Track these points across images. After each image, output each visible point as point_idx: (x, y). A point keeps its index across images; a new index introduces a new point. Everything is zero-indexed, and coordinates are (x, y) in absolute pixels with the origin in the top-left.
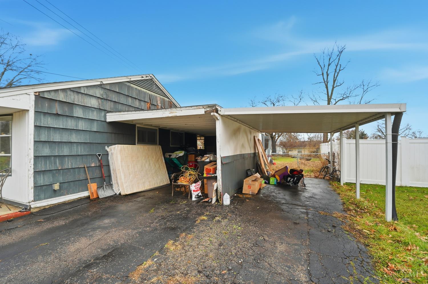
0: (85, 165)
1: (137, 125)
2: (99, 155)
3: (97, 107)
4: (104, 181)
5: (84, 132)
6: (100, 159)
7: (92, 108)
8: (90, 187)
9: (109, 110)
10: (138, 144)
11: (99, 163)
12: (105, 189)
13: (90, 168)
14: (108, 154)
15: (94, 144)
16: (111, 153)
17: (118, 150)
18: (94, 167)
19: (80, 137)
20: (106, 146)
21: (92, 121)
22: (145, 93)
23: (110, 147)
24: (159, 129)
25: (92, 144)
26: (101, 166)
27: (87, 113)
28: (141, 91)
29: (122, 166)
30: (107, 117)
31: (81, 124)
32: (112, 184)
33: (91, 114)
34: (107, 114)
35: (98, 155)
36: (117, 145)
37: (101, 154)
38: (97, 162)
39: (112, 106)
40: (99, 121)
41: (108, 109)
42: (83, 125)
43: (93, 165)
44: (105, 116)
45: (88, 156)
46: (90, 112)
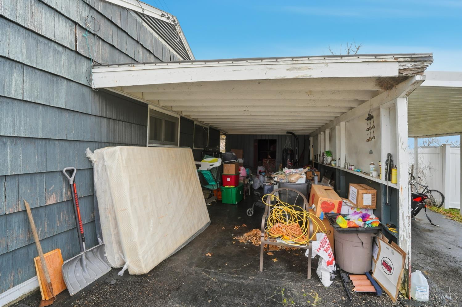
0: (26, 204)
1: (150, 107)
2: (71, 172)
3: (70, 44)
4: (81, 241)
5: (27, 106)
6: (71, 182)
7: (57, 46)
8: (40, 265)
9: (100, 62)
10: (151, 145)
11: (69, 194)
12: (84, 262)
13: (42, 211)
14: (92, 169)
15: (57, 142)
16: (100, 166)
17: (122, 160)
18: (56, 207)
19: (13, 121)
20: (88, 149)
21: (55, 78)
22: (164, 48)
23: (98, 151)
24: (182, 118)
25: (51, 142)
26: (73, 202)
27: (39, 55)
28: (159, 41)
29: (132, 201)
30: (95, 77)
31: (20, 82)
32: (103, 245)
33: (51, 59)
34: (95, 70)
35: (67, 171)
36: (118, 148)
37: (73, 170)
38: (64, 191)
39: (107, 55)
40: (72, 83)
41: (97, 58)
42: (27, 85)
43: (52, 200)
44: (89, 75)
45: (38, 178)
46: (51, 54)
